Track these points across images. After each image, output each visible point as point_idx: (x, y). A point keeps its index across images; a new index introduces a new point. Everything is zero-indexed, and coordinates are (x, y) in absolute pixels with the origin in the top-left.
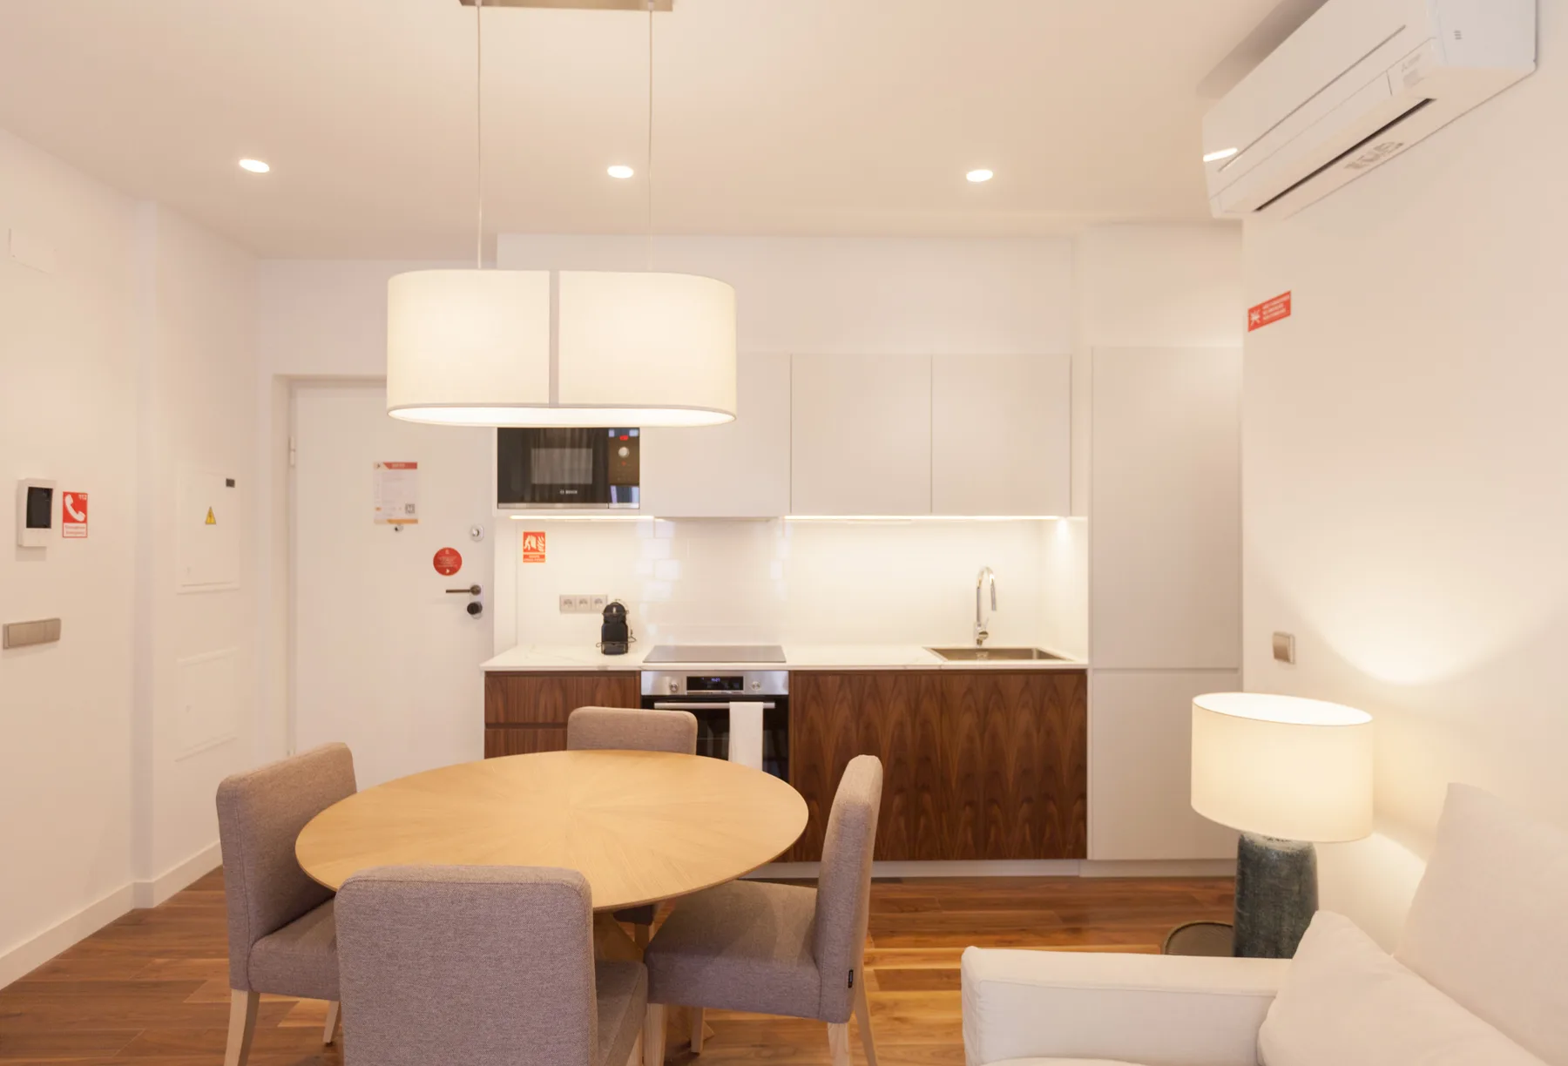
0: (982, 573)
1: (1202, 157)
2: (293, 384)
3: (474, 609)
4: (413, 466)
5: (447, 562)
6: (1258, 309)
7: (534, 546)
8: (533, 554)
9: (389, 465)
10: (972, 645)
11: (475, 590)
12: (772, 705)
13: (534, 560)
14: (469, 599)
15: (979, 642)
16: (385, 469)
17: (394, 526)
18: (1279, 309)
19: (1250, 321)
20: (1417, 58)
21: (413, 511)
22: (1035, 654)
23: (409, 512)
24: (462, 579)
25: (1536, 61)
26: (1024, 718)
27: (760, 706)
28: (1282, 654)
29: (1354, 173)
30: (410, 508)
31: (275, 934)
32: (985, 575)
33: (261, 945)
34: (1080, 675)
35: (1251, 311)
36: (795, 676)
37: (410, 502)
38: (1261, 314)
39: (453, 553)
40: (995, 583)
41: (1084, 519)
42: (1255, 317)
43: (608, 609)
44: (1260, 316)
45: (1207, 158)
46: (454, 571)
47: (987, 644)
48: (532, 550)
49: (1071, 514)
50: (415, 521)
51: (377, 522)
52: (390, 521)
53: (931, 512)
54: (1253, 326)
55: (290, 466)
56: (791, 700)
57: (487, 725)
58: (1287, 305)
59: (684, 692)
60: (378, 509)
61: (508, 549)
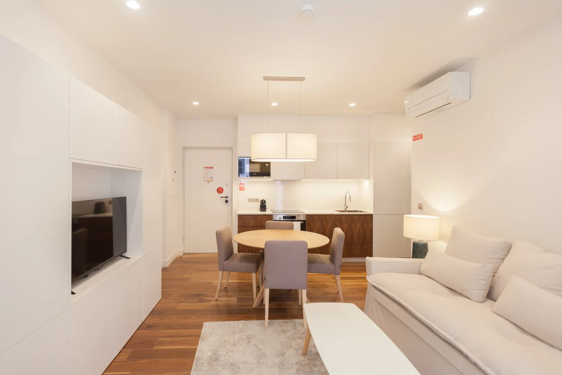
0: (347, 193)
1: (404, 102)
2: (185, 148)
3: (227, 201)
4: (212, 168)
5: (220, 190)
6: (415, 136)
7: (242, 186)
8: (242, 189)
9: (207, 168)
10: (344, 210)
11: (227, 197)
12: (303, 222)
13: (242, 190)
14: (225, 199)
15: (346, 209)
16: (205, 169)
17: (208, 182)
18: (420, 137)
19: (413, 139)
20: (448, 97)
21: (212, 179)
22: (359, 211)
23: (211, 179)
24: (223, 195)
25: (470, 98)
26: (359, 225)
27: (300, 222)
28: (420, 208)
29: (436, 112)
30: (211, 178)
31: (227, 260)
32: (348, 193)
33: (225, 262)
34: (371, 216)
35: (414, 137)
36: (308, 216)
37: (211, 176)
38: (416, 137)
39: (222, 188)
40: (351, 195)
41: (373, 180)
42: (415, 138)
43: (262, 201)
44: (416, 138)
45: (405, 102)
46: (221, 193)
47: (347, 210)
48: (241, 187)
49: (368, 179)
50: (212, 181)
51: (204, 181)
52: (207, 181)
53: (337, 179)
54: (414, 140)
55: (184, 168)
56: (306, 221)
57: (238, 227)
58: (422, 136)
59: (282, 219)
60: (204, 178)
61: (236, 188)
